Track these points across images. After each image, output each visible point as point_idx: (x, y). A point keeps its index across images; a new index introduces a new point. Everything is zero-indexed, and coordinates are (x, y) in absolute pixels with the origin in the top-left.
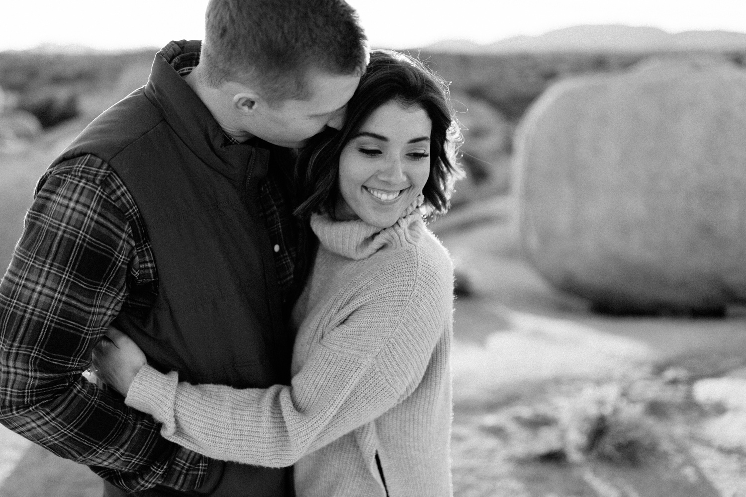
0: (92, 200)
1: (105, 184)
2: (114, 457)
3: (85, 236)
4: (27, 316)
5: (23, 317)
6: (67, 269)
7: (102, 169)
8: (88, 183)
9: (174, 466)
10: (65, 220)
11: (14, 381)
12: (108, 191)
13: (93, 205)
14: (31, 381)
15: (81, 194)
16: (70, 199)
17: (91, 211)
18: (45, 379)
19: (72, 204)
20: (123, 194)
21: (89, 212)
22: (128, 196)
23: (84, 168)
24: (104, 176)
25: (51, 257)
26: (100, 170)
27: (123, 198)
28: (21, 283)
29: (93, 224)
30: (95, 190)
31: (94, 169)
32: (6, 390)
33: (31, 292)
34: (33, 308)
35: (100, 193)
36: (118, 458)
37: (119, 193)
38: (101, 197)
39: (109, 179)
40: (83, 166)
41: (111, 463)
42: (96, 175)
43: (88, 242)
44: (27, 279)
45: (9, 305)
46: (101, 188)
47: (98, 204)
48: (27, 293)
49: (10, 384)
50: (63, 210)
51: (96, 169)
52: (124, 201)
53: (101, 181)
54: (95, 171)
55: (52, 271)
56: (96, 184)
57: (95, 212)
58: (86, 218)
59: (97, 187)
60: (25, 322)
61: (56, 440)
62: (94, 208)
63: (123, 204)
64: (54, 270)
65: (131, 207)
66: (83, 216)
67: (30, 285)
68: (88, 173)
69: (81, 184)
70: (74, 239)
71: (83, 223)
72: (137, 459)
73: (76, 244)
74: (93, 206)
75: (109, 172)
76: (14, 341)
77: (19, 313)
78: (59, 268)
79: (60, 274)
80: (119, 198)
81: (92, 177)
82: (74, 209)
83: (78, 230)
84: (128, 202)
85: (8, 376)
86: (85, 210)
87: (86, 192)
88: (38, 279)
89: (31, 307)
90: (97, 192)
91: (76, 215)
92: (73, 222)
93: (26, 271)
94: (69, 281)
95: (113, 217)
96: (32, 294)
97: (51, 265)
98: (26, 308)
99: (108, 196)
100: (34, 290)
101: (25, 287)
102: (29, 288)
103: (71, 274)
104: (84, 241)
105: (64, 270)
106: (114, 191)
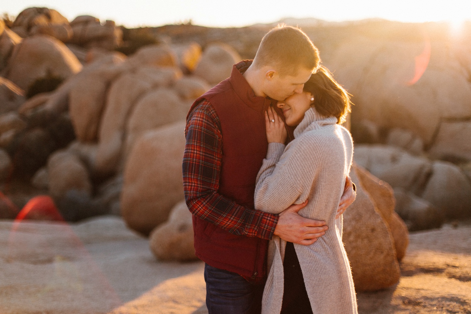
1: (207, 110)
2: (231, 220)
4: (194, 163)
5: (193, 163)
9: (261, 227)
10: (197, 124)
11: (194, 189)
12: (208, 112)
13: (205, 117)
14: (199, 188)
16: (198, 117)
18: (203, 188)
19: (199, 119)
20: (213, 113)
22: (215, 114)
30: (204, 112)
32: (191, 192)
33: (193, 154)
36: (233, 220)
37: (212, 113)
38: (206, 114)
41: (230, 223)
43: (206, 131)
44: (191, 150)
45: (188, 161)
47: (206, 117)
48: (192, 154)
49: (192, 190)
50: (196, 121)
53: (206, 109)
55: (197, 144)
56: (204, 110)
57: (206, 120)
60: (194, 165)
61: (208, 213)
63: (213, 116)
65: (216, 118)
67: (192, 151)
69: (201, 111)
70: (201, 131)
71: (203, 124)
72: (240, 220)
73: (202, 133)
76: (192, 173)
78: (199, 143)
79: (200, 145)
80: (211, 114)
81: (203, 108)
82: (199, 120)
83: (202, 127)
84: (215, 115)
85: (191, 187)
86: (203, 120)
87: (202, 113)
88: (194, 148)
89: (195, 159)
91: (200, 122)
92: (200, 125)
93: (190, 147)
94: (203, 147)
95: (211, 121)
96: (194, 154)
97: (197, 142)
98: (193, 160)
99: (208, 114)
100: (194, 153)
101: (191, 152)
102: (193, 153)
103: (203, 144)
104: (204, 131)
105: (201, 143)
106: (210, 112)
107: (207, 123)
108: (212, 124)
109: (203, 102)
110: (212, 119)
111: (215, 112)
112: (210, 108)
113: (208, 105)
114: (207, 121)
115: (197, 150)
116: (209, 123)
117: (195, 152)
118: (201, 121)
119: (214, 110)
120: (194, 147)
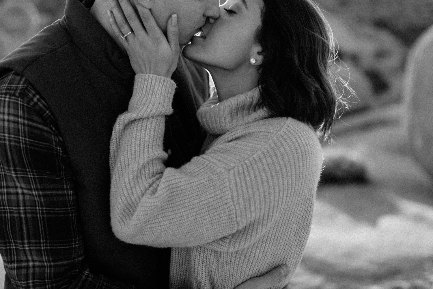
0: (18, 110)
3: (25, 140)
4: (23, 216)
6: (27, 170)
7: (20, 84)
8: (12, 97)
10: (6, 131)
11: (34, 274)
12: (26, 100)
14: (48, 270)
15: (9, 107)
17: (21, 119)
18: (57, 266)
19: (6, 117)
20: (38, 100)
21: (20, 120)
22: (42, 101)
23: (7, 86)
24: (22, 89)
25: (11, 164)
26: (19, 85)
27: (39, 103)
28: (4, 191)
29: (26, 128)
30: (18, 102)
31: (14, 85)
32: (28, 283)
33: (15, 196)
34: (24, 208)
35: (22, 103)
37: (35, 100)
39: (26, 91)
40: (7, 85)
42: (16, 90)
43: (29, 144)
44: (7, 187)
46: (21, 99)
47: (24, 111)
48: (13, 198)
49: (31, 277)
51: (16, 86)
52: (41, 105)
53: (20, 93)
54: (15, 87)
57: (25, 118)
58: (20, 125)
59: (17, 98)
60: (23, 221)
62: (22, 115)
64: (20, 174)
66: (16, 124)
68: (10, 90)
70: (18, 145)
71: (19, 130)
73: (22, 149)
74: (21, 114)
75: (25, 85)
76: (23, 240)
77: (16, 215)
78: (21, 171)
79: (26, 176)
81: (13, 92)
82: (8, 121)
83: (18, 137)
85: (28, 271)
88: (14, 184)
89: (22, 208)
90: (19, 102)
92: (12, 131)
93: (3, 181)
94: (34, 178)
95: (35, 118)
96: (17, 197)
97: (15, 170)
98: (19, 210)
99: (28, 103)
100: (17, 194)
101: (8, 194)
102: (14, 194)
103: (33, 172)
104: (26, 144)
105: (26, 171)
106: (32, 99)
107: (29, 126)
108: (40, 123)
109: (10, 77)
110: (40, 113)
111: (42, 97)
112: (29, 91)
113: (22, 82)
114: (28, 119)
115: (22, 188)
116: (35, 124)
117: (20, 191)
118: (14, 122)
119: (38, 93)
120: (14, 182)
